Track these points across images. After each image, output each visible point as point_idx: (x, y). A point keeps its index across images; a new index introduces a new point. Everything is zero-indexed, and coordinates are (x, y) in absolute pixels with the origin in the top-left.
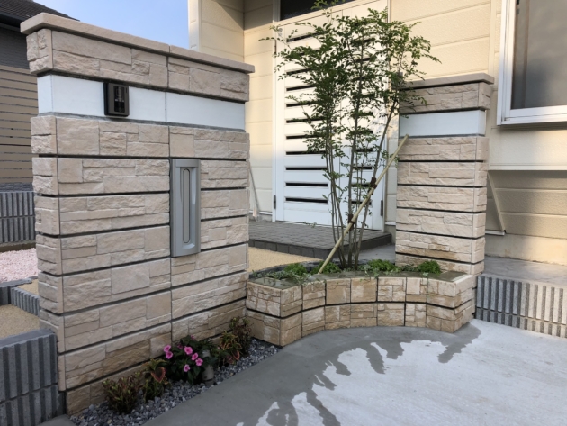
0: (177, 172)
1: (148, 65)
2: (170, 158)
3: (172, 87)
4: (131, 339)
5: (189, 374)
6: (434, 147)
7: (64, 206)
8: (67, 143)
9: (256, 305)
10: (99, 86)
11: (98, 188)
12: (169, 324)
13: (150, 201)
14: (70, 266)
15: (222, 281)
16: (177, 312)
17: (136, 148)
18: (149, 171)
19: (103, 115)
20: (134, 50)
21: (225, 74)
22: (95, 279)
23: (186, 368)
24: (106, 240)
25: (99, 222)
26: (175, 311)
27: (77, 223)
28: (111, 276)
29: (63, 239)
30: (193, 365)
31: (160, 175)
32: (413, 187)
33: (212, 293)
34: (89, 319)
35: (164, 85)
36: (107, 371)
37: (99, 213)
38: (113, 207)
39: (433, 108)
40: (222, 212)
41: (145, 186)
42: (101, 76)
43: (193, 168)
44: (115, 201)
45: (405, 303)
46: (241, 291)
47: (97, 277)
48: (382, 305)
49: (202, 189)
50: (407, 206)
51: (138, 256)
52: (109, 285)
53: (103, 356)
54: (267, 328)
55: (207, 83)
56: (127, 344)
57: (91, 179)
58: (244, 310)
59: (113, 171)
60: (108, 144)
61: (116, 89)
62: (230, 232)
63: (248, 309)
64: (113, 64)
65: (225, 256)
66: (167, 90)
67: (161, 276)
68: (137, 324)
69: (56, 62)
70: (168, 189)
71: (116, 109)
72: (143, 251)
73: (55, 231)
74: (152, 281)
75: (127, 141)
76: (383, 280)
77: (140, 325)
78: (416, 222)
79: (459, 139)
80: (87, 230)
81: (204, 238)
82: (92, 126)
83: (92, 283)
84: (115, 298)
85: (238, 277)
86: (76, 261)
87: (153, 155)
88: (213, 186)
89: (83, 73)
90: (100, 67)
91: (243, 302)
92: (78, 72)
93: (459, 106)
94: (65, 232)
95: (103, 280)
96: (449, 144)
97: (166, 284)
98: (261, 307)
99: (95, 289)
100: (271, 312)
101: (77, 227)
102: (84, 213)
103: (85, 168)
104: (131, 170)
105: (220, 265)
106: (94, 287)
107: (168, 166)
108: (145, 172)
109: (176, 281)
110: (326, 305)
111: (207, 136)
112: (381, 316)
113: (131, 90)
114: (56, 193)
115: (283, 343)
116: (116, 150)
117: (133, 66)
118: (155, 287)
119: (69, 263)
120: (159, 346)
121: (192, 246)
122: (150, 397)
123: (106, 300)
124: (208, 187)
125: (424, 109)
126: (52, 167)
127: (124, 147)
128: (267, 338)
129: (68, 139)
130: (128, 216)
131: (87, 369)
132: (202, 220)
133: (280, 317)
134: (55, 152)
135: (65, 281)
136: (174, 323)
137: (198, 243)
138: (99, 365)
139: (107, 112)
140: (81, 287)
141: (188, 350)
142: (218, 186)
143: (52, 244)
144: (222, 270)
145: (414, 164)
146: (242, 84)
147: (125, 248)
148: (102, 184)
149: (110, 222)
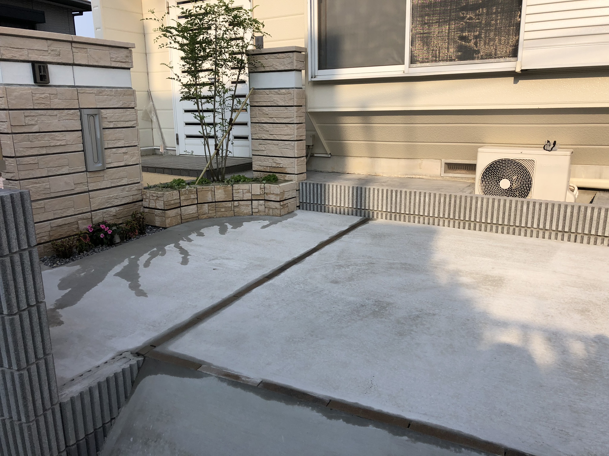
0: (85, 117)
1: (58, 49)
2: (80, 109)
3: (76, 62)
4: (66, 220)
5: (104, 240)
6: (270, 97)
7: (16, 140)
8: (13, 102)
9: (149, 204)
10: (28, 66)
11: (35, 129)
12: (90, 213)
13: (70, 137)
14: (23, 175)
15: (123, 189)
16: (94, 207)
17: (56, 103)
18: (67, 118)
19: (33, 83)
20: (48, 41)
21: (113, 51)
22: (39, 183)
23: (102, 235)
24: (44, 160)
25: (38, 149)
26: (92, 206)
27: (25, 150)
28: (49, 182)
29: (17, 159)
30: (106, 234)
31: (74, 120)
32: (260, 124)
33: (117, 196)
34: (38, 207)
35: (71, 62)
36: (52, 238)
37: (37, 143)
38: (45, 140)
39: (268, 69)
40: (119, 143)
41: (65, 127)
42: (30, 60)
43: (96, 115)
44: (47, 136)
45: (252, 200)
46: (138, 196)
47: (40, 182)
48: (236, 202)
49: (103, 129)
50: (258, 138)
51: (65, 170)
52: (48, 187)
53: (49, 229)
54: (157, 218)
55: (100, 58)
56: (63, 223)
57: (30, 123)
58: (142, 208)
59: (43, 118)
60: (38, 102)
61: (40, 67)
62: (126, 157)
63: (145, 207)
64: (35, 51)
65: (124, 172)
66: (73, 65)
67: (81, 183)
68: (68, 212)
69: (3, 54)
70: (81, 129)
71: (41, 80)
72: (68, 167)
73: (12, 154)
74: (76, 186)
75: (50, 99)
76: (236, 186)
77: (71, 212)
78: (263, 149)
79: (284, 91)
80: (31, 154)
81: (109, 160)
82: (27, 91)
83: (38, 185)
84: (53, 195)
85: (136, 187)
86: (27, 172)
87: (68, 107)
88: (112, 126)
89: (19, 59)
90: (28, 54)
91: (140, 203)
92: (15, 59)
93: (282, 68)
94: (18, 155)
95: (44, 184)
96: (279, 94)
97: (85, 188)
98: (152, 205)
99: (40, 189)
100: (158, 207)
101: (25, 152)
102: (28, 144)
103: (26, 116)
104: (55, 117)
105: (122, 178)
106: (39, 188)
107: (79, 114)
108: (64, 118)
109: (91, 187)
110: (198, 204)
111: (104, 93)
112: (236, 210)
113: (49, 66)
114: (10, 132)
115: (167, 226)
116: (44, 105)
117: (49, 51)
118: (78, 190)
119: (23, 173)
120: (84, 226)
121: (100, 165)
122: (81, 251)
123: (48, 196)
124: (107, 127)
125: (263, 70)
126: (6, 116)
127: (49, 103)
128: (157, 224)
129: (14, 100)
130: (56, 146)
131: (41, 235)
132: (106, 149)
133: (164, 210)
134: (7, 108)
135: (21, 183)
136: (92, 213)
137: (104, 163)
138: (47, 233)
139: (35, 81)
140: (31, 187)
141: (102, 226)
142: (115, 126)
143: (11, 162)
144: (123, 181)
145: (259, 108)
146: (127, 57)
147: (56, 165)
148: (37, 126)
149: (45, 149)
